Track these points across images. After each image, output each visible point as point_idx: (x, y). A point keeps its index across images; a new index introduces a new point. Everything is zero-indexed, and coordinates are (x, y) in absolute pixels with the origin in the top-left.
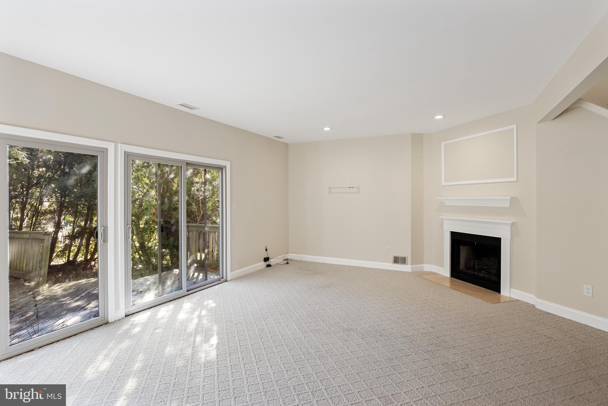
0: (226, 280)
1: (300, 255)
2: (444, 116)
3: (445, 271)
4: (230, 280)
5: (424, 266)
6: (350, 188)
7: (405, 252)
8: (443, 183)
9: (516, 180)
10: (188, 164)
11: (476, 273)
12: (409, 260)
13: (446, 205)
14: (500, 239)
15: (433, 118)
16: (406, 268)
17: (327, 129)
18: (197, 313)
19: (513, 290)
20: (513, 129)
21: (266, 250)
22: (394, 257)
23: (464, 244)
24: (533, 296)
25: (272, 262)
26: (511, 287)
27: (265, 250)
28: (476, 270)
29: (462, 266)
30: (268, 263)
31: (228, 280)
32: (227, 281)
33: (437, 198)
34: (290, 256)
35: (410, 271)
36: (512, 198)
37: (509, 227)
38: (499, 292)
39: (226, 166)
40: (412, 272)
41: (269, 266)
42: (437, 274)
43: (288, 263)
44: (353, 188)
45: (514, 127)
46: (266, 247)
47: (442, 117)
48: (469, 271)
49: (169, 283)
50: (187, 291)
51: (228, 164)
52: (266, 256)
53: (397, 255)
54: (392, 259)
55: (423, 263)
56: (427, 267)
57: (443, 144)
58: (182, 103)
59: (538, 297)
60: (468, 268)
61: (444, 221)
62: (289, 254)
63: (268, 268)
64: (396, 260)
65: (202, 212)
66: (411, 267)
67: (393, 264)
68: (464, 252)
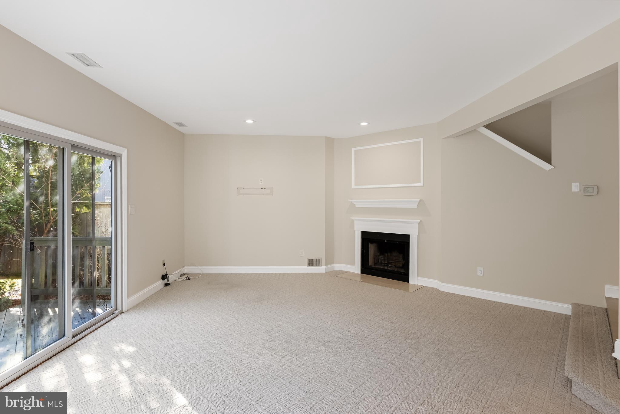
0: (121, 312)
1: (200, 267)
2: (369, 123)
3: (356, 268)
4: (126, 310)
5: (335, 265)
6: (262, 189)
7: (320, 254)
8: (354, 187)
9: (422, 185)
10: (75, 147)
11: (386, 268)
12: (323, 261)
13: (356, 206)
14: (408, 236)
15: (359, 124)
16: (321, 269)
17: (249, 121)
18: (115, 367)
19: (419, 278)
20: (420, 142)
21: (164, 265)
22: (309, 260)
23: (372, 242)
24: (436, 281)
25: (171, 278)
26: (418, 276)
27: (162, 265)
28: (383, 264)
29: (371, 263)
30: (166, 281)
31: (124, 311)
32: (123, 313)
33: (349, 200)
34: (187, 270)
35: (324, 272)
36: (421, 200)
37: (417, 226)
38: (408, 282)
39: (122, 155)
40: (326, 273)
41: (167, 284)
42: (348, 272)
43: (189, 279)
44: (265, 189)
45: (421, 140)
46: (164, 261)
47: (367, 124)
48: (377, 266)
49: (45, 330)
50: (73, 338)
51: (124, 152)
52: (164, 273)
53: (311, 258)
54: (307, 262)
55: (333, 263)
56: (338, 267)
57: (353, 150)
58: (73, 52)
59: (442, 282)
60: (375, 264)
61: (355, 222)
62: (186, 267)
63: (168, 287)
64: (311, 263)
65: (52, 218)
66: (325, 268)
67: (307, 267)
68: (372, 248)
